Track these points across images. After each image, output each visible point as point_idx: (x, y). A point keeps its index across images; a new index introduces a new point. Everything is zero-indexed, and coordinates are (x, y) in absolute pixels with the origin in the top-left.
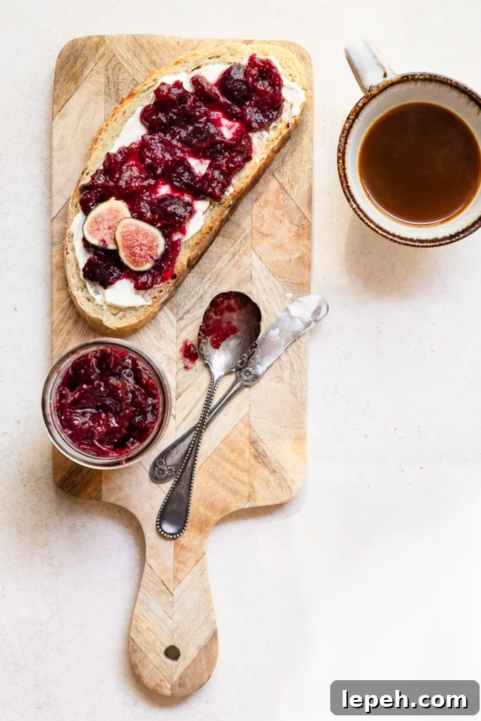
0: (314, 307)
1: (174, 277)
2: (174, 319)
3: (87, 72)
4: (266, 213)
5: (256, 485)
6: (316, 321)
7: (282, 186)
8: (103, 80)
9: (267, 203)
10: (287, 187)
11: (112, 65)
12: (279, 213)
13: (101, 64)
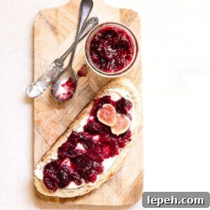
0: (32, 91)
1: (94, 100)
2: (91, 86)
3: (130, 190)
4: (53, 131)
5: (55, 16)
6: (31, 86)
7: (47, 142)
8: (123, 186)
9: (53, 135)
10: (44, 142)
11: (119, 192)
12: (48, 131)
13: (124, 193)
